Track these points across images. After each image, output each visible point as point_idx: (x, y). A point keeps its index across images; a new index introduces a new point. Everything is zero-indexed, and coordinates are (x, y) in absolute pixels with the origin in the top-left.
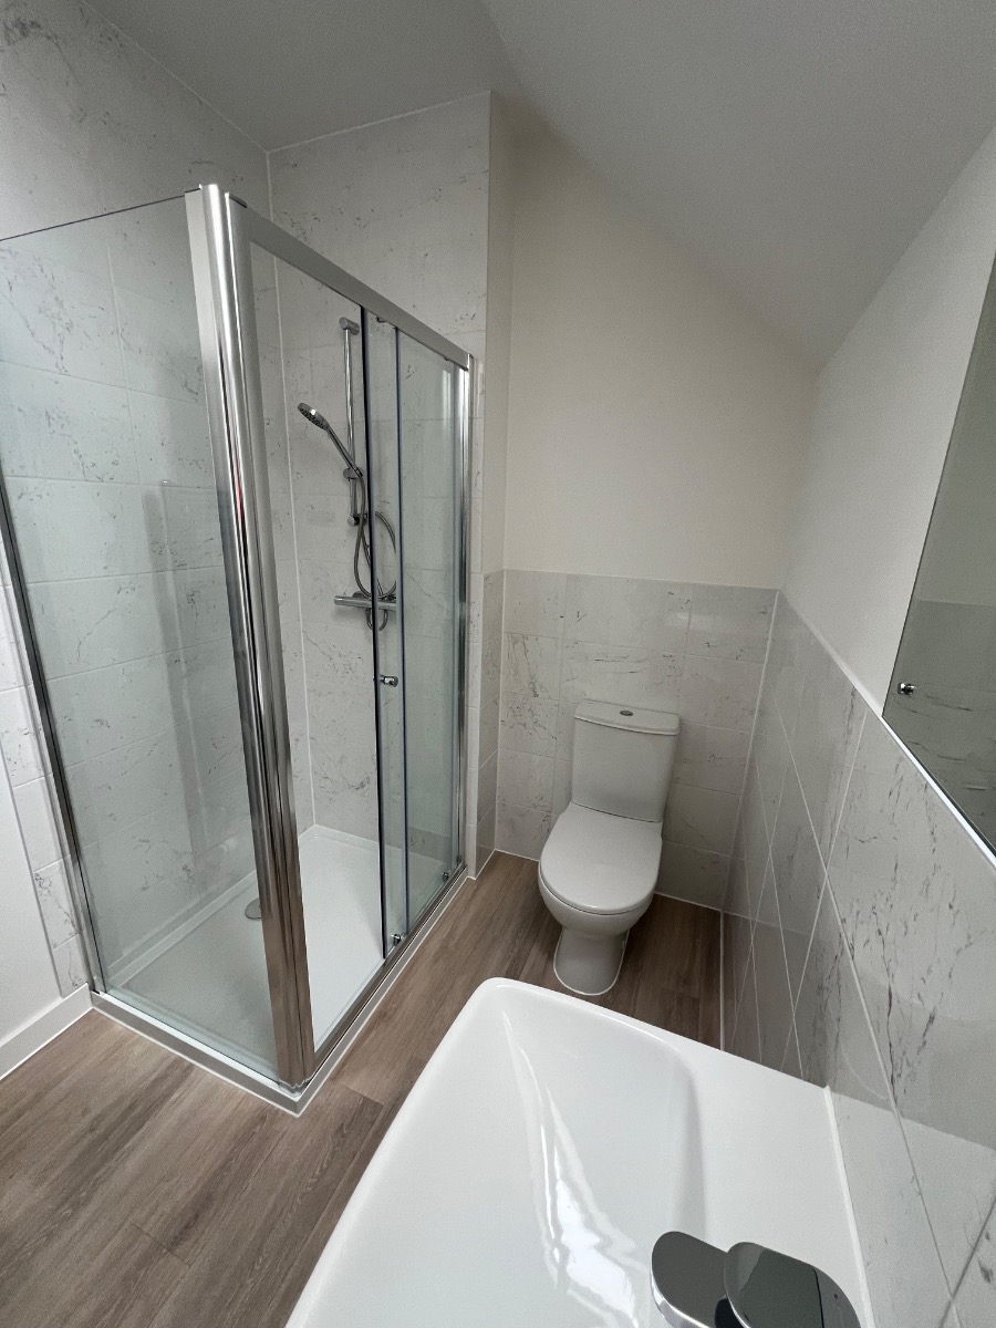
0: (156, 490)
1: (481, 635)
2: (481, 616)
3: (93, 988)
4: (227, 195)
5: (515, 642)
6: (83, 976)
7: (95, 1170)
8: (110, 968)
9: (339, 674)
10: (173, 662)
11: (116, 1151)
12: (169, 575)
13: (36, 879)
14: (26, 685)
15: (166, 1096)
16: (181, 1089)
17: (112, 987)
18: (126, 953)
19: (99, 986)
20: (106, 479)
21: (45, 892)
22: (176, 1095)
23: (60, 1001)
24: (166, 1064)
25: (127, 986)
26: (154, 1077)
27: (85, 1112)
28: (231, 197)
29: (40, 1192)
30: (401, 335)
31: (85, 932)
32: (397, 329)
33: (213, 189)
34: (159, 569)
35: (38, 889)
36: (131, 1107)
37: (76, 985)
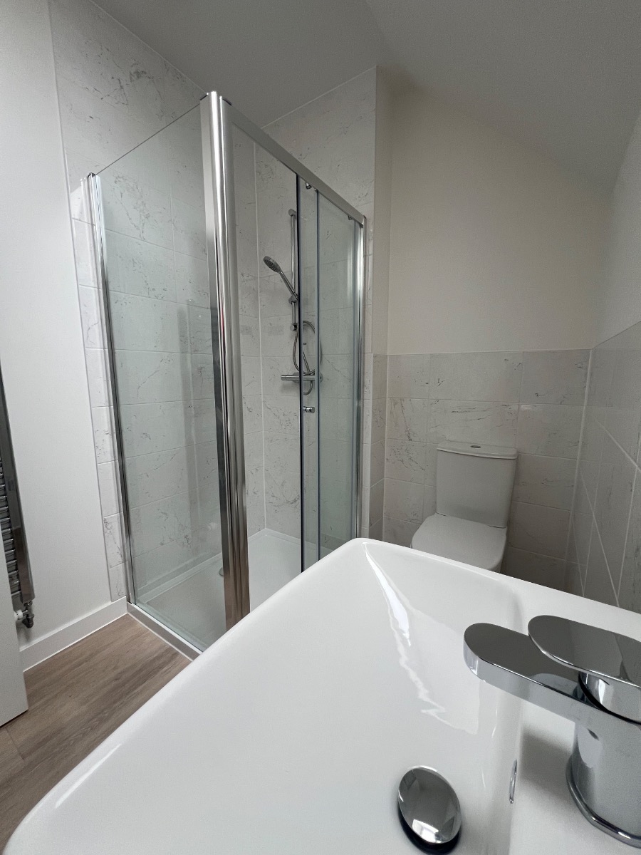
0: (185, 306)
1: (371, 394)
2: (371, 382)
3: (129, 600)
4: (221, 98)
5: (396, 404)
6: (124, 590)
7: (115, 702)
8: (139, 590)
9: (283, 427)
10: (187, 407)
11: (127, 694)
12: (189, 355)
13: (105, 522)
14: (110, 406)
15: (161, 667)
16: (170, 665)
17: (139, 602)
18: (149, 583)
19: (132, 600)
20: (160, 297)
21: (108, 531)
22: (165, 669)
23: (110, 603)
24: (162, 650)
25: (148, 603)
26: (155, 655)
27: (115, 668)
28: (223, 99)
29: (84, 708)
30: (320, 195)
31: (127, 562)
32: (317, 191)
33: (214, 94)
34: (183, 352)
35: (105, 528)
36: (141, 670)
37: (120, 596)
